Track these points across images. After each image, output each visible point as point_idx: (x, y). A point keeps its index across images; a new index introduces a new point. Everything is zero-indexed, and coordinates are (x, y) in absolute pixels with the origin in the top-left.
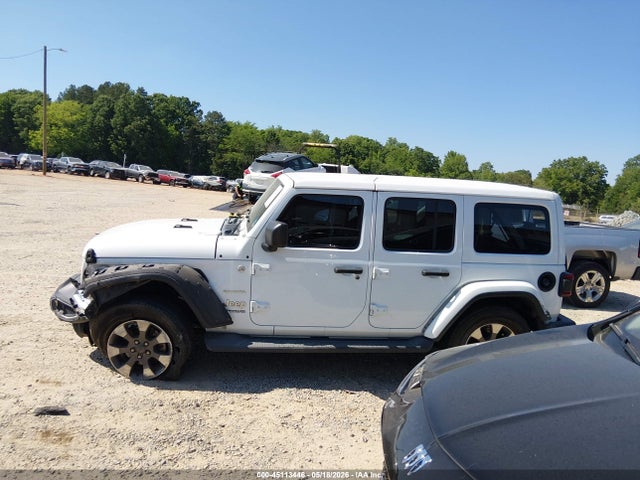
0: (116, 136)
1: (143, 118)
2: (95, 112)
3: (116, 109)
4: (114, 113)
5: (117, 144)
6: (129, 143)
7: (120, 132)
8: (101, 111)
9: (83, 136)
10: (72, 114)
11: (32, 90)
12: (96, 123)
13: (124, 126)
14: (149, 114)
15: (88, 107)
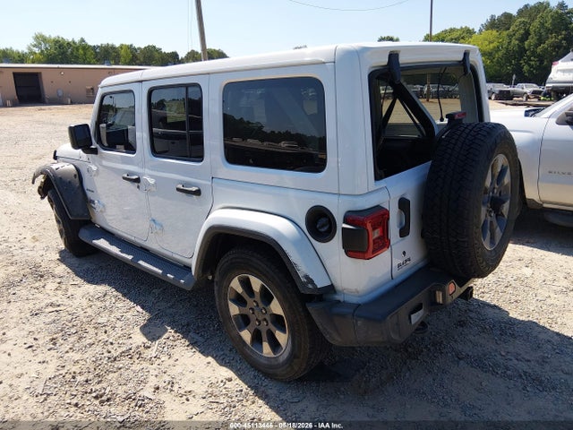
0: (529, 57)
1: (558, 33)
2: (510, 36)
3: (532, 29)
4: (530, 34)
5: (529, 65)
6: (542, 62)
7: (533, 53)
8: (517, 35)
9: (498, 62)
10: (490, 42)
11: (459, 28)
12: (511, 47)
13: (537, 46)
14: (567, 29)
15: (505, 33)
